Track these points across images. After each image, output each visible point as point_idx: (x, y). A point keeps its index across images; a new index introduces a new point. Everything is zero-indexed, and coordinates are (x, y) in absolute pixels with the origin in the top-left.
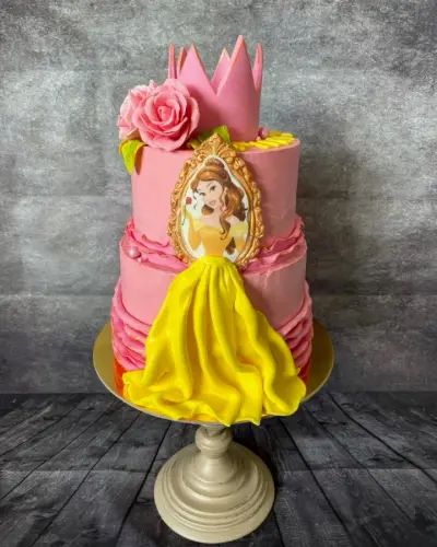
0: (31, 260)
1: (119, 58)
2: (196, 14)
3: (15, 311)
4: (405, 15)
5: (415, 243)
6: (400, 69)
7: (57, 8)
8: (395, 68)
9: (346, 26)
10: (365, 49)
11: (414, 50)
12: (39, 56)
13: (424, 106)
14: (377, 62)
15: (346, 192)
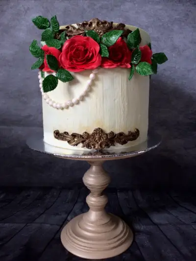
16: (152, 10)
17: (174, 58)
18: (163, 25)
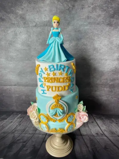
0: (12, 78)
1: (34, 24)
2: (54, 12)
3: (10, 90)
4: (111, 10)
5: (114, 72)
6: (110, 24)
7: (18, 11)
8: (108, 24)
9: (94, 13)
10: (100, 19)
11: (113, 19)
12: (14, 24)
13: (117, 35)
14: (103, 23)
15: (95, 58)
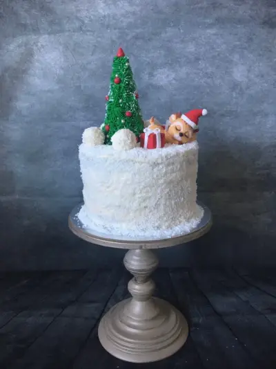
16: (203, 37)
17: (234, 100)
18: (218, 55)
